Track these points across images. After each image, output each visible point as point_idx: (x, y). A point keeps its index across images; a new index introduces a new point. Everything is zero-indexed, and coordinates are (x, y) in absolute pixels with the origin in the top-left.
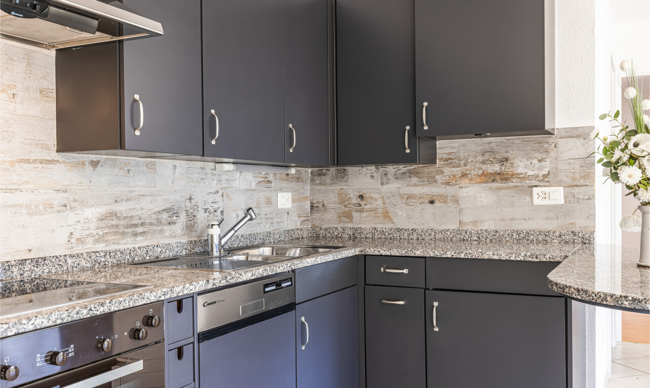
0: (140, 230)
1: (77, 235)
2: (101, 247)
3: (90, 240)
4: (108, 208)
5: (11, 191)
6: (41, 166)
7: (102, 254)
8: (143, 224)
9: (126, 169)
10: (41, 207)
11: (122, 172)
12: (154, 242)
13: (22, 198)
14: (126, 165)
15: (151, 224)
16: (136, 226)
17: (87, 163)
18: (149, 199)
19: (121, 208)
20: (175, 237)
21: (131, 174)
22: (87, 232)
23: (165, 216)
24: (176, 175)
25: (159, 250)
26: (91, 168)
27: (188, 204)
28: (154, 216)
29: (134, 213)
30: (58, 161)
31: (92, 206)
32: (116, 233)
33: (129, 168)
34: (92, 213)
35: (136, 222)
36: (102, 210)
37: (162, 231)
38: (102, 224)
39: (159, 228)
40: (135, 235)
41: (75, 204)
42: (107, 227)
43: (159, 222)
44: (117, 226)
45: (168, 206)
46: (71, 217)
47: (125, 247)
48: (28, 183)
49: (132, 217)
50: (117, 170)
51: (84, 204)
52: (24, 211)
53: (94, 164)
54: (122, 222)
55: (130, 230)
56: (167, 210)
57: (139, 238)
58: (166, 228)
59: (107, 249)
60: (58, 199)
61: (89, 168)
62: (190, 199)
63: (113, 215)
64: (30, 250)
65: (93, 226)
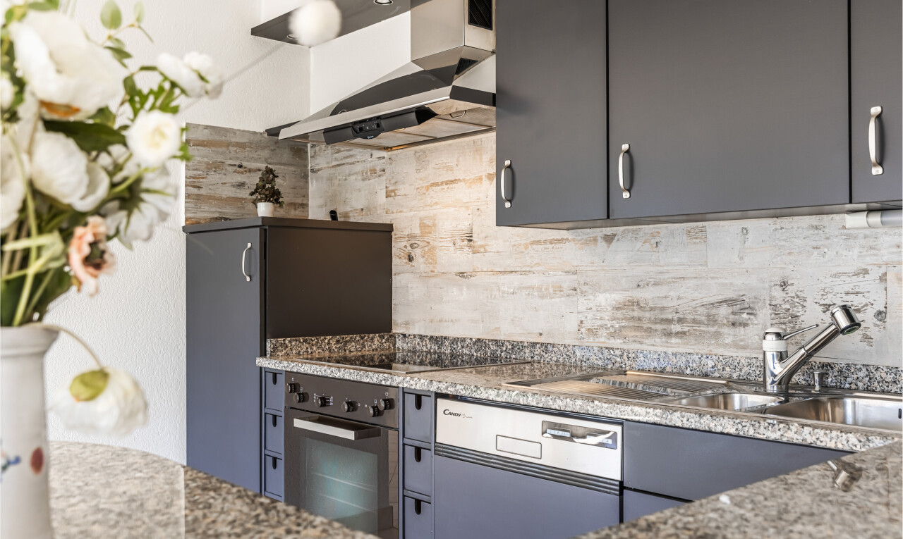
0: (676, 328)
1: (588, 324)
2: (617, 343)
3: (603, 332)
4: (629, 293)
5: (525, 273)
6: (550, 246)
7: (618, 353)
8: (680, 321)
9: (653, 241)
10: (551, 290)
11: (647, 246)
12: (703, 349)
13: (534, 280)
14: (653, 236)
15: (694, 321)
16: (669, 321)
17: (599, 238)
18: (691, 283)
19: (646, 295)
20: (744, 348)
21: (661, 248)
22: (599, 323)
23: (724, 311)
24: (748, 244)
25: (711, 363)
26: (604, 244)
27: (778, 294)
28: (702, 310)
29: (666, 304)
30: (567, 239)
31: (606, 291)
32: (639, 328)
33: (658, 239)
34: (606, 299)
35: (670, 317)
36: (618, 297)
37: (717, 335)
38: (619, 314)
39: (712, 329)
40: (669, 334)
41: (585, 288)
42: (626, 319)
43: (712, 320)
44: (639, 319)
45: (731, 295)
46: (582, 304)
47: (652, 349)
48: (538, 264)
49: (663, 309)
50: (639, 244)
51: (597, 288)
52: (536, 293)
53: (609, 239)
54: (648, 315)
55: (659, 327)
56: (729, 302)
57: (674, 340)
58: (725, 330)
59: (625, 347)
60: (568, 281)
61: (602, 244)
62: (784, 285)
63: (634, 303)
64: (541, 334)
65: (607, 316)
